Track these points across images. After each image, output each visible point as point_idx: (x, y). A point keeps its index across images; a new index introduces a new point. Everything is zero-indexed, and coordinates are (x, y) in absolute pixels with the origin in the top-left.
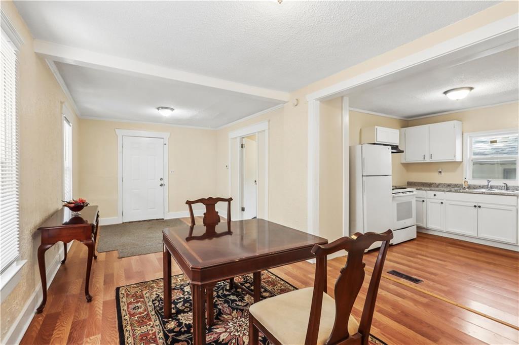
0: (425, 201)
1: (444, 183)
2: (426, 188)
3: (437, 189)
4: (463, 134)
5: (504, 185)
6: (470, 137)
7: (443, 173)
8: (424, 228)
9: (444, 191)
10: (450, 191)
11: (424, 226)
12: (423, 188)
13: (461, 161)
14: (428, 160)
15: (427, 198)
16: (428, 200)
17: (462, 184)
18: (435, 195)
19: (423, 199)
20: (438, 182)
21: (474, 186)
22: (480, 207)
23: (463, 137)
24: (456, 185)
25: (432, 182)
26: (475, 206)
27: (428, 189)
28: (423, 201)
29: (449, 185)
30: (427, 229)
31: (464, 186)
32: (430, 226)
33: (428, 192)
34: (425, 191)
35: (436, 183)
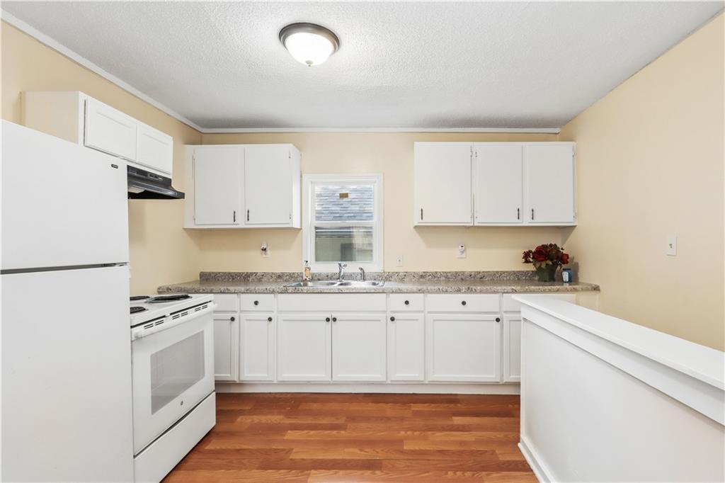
0: (237, 320)
1: (270, 271)
2: (238, 288)
3: (261, 287)
4: (301, 176)
5: (360, 271)
6: (312, 183)
7: (268, 252)
8: (233, 384)
9: (273, 292)
10: (285, 292)
11: (236, 379)
12: (232, 289)
13: (299, 227)
14: (241, 223)
15: (241, 311)
16: (242, 315)
17: (301, 273)
18: (256, 303)
19: (233, 315)
20: (260, 269)
21: (320, 274)
22: (335, 320)
23: (301, 180)
24: (292, 276)
25: (250, 271)
26: (328, 320)
27: (243, 289)
28: (233, 319)
29: (280, 276)
30: (241, 384)
31: (305, 277)
32: (246, 375)
33: (243, 296)
34: (236, 295)
35: (256, 274)
